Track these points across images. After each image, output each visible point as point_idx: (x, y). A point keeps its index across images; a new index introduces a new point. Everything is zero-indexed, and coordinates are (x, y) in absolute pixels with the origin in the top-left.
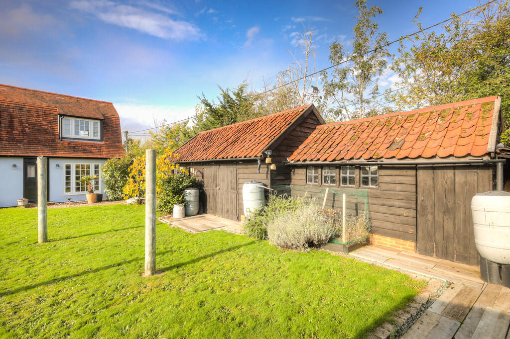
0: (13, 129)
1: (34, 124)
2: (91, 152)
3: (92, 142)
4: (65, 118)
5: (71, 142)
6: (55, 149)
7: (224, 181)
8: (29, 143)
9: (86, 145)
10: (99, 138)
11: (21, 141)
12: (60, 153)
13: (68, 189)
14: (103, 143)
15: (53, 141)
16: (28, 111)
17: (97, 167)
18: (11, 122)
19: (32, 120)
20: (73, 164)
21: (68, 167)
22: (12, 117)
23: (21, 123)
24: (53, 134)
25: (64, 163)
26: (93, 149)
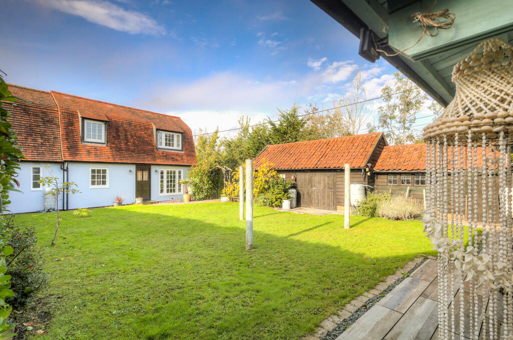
0: (128, 142)
1: (139, 137)
2: (177, 160)
3: (177, 152)
4: (160, 132)
5: (164, 152)
6: (154, 158)
7: (320, 183)
8: (139, 152)
9: (173, 154)
10: (180, 148)
11: (133, 151)
12: (159, 162)
13: (162, 191)
14: (183, 152)
15: (153, 151)
16: (135, 126)
17: (180, 173)
18: (126, 135)
19: (138, 134)
20: (165, 170)
21: (162, 173)
22: (126, 131)
23: (132, 137)
24: (153, 146)
25: (160, 169)
26: (178, 158)
